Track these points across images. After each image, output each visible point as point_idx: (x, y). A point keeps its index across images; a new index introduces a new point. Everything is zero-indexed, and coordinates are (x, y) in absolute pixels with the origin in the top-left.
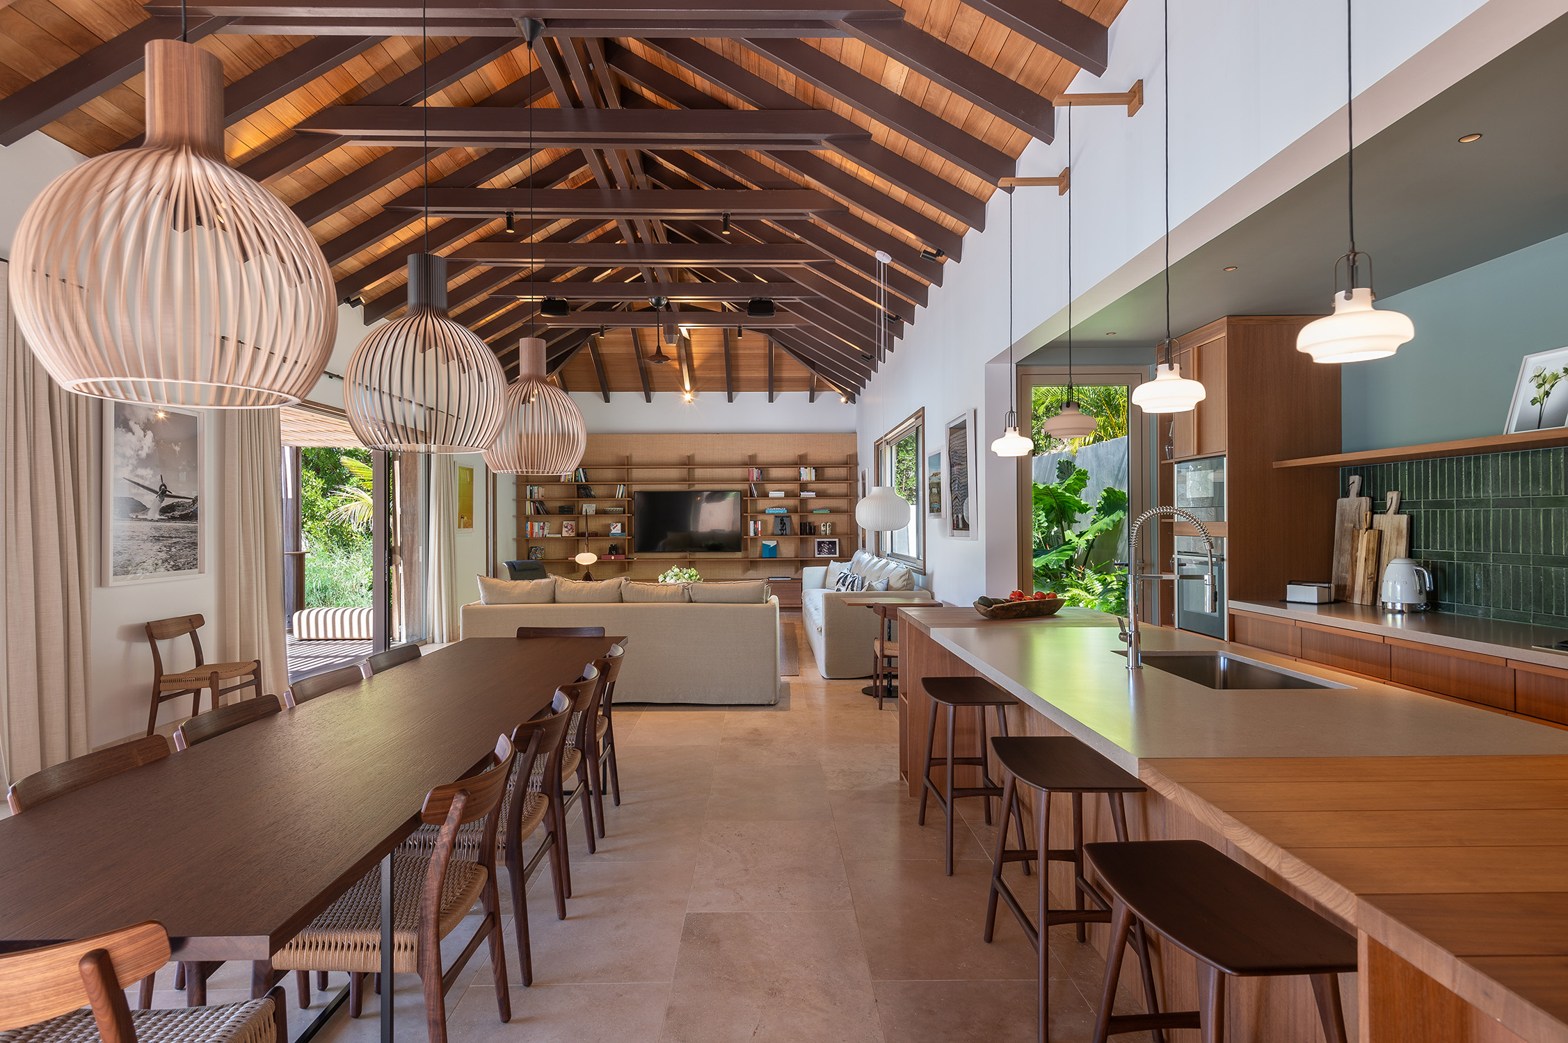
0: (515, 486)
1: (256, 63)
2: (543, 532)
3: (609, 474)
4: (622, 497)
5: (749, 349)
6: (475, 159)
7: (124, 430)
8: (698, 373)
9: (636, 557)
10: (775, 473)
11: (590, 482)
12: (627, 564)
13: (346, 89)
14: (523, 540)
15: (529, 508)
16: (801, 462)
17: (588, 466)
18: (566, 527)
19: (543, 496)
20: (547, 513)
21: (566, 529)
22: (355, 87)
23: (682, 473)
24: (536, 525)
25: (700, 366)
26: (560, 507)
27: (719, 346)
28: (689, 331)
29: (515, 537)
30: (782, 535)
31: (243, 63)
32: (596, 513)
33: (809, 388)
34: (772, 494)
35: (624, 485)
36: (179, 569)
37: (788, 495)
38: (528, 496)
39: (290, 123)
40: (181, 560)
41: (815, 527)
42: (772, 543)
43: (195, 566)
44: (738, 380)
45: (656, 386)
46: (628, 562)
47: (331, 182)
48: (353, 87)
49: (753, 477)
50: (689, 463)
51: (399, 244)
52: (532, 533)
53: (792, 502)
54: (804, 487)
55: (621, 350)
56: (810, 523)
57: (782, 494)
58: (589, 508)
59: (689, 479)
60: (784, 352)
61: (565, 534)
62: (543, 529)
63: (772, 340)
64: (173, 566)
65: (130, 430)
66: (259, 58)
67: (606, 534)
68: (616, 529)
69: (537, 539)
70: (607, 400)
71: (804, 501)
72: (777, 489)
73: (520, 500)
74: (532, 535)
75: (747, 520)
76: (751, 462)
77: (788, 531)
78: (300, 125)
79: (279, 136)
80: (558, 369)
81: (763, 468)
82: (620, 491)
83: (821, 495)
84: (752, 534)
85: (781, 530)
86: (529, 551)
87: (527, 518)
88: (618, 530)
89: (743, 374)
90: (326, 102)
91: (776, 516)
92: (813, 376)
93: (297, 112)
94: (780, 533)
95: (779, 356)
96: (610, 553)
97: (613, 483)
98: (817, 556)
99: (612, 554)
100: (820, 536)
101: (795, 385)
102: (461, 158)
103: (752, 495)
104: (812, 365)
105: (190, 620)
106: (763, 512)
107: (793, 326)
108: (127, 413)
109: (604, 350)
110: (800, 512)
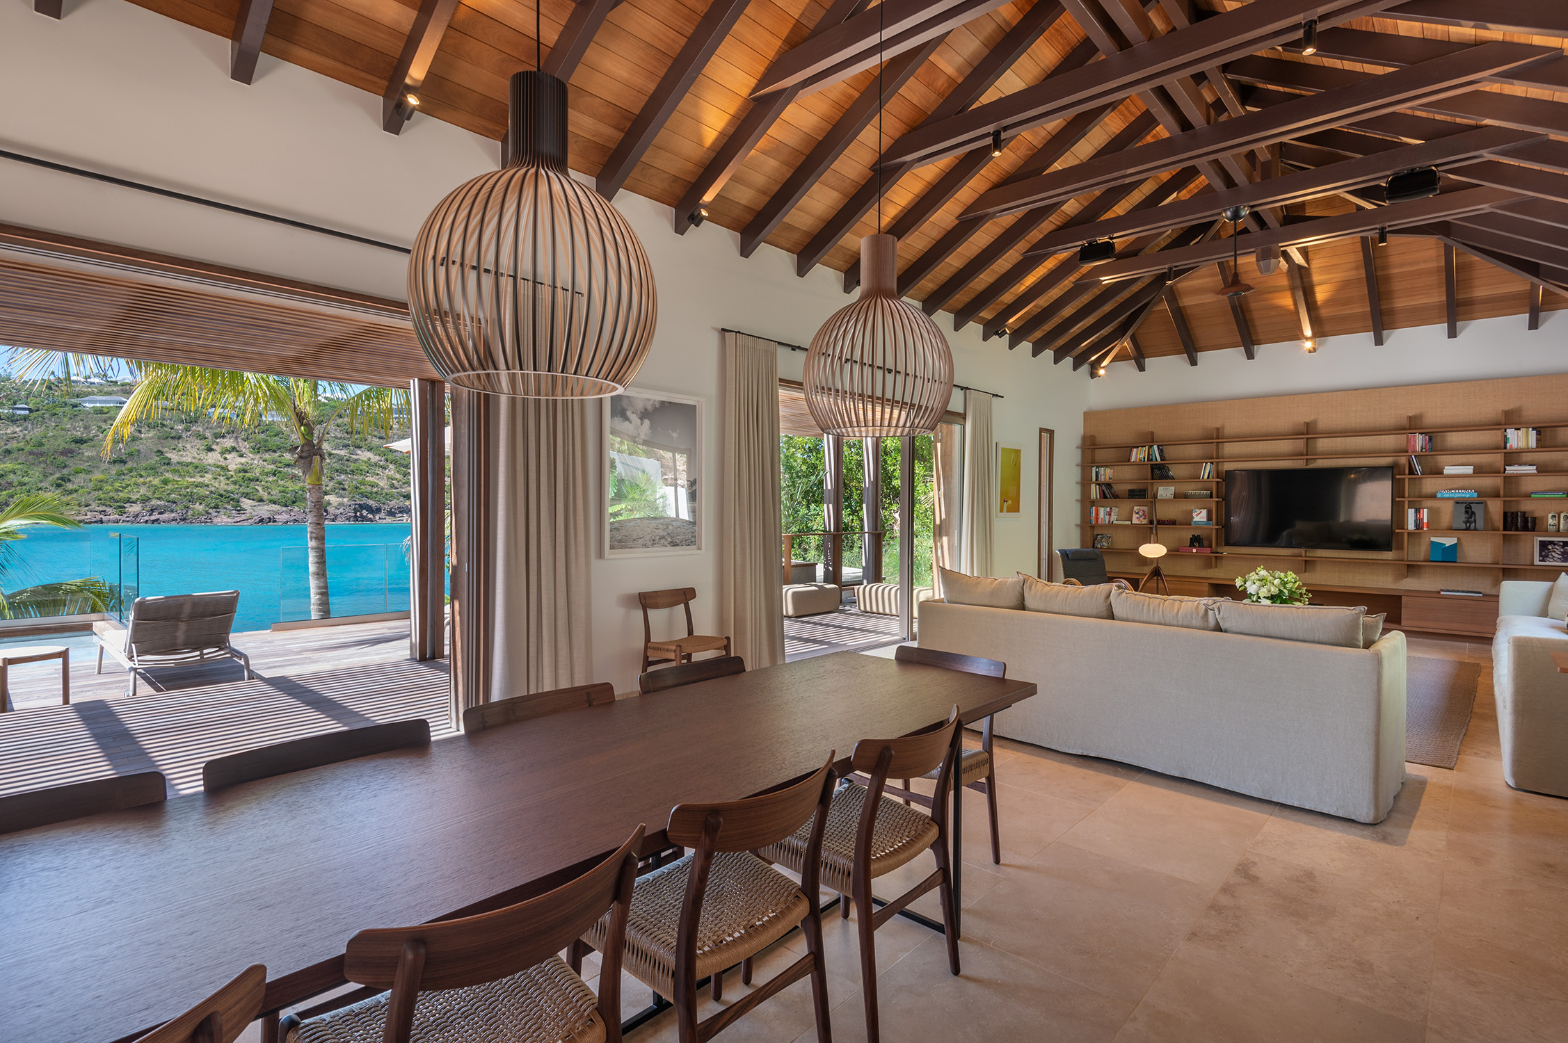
0: (1079, 468)
1: (686, 28)
2: (1110, 518)
3: (1193, 451)
4: (1208, 478)
5: (1410, 264)
6: (960, 81)
7: (621, 419)
8: (1324, 312)
9: (1226, 551)
10: (1455, 439)
11: (1168, 460)
12: (1213, 559)
13: (785, 32)
14: (1088, 527)
15: (1094, 492)
16: (1511, 419)
17: (1166, 441)
18: (1137, 513)
19: (1110, 479)
20: (1116, 497)
21: (1138, 516)
22: (794, 25)
23: (1299, 444)
24: (1102, 510)
25: (1329, 302)
26: (1130, 491)
27: (1357, 268)
28: (1304, 252)
29: (1079, 522)
30: (1468, 529)
31: (675, 32)
32: (1174, 498)
33: (1528, 309)
34: (1448, 470)
35: (1212, 463)
36: (677, 545)
37: (1479, 471)
38: (1094, 479)
39: (745, 92)
40: (679, 537)
41: (1534, 519)
42: (1449, 541)
43: (693, 543)
44: (1391, 312)
45: (1260, 338)
46: (1216, 557)
47: (808, 152)
48: (792, 26)
49: (1415, 446)
50: (1308, 432)
51: (901, 211)
52: (1097, 519)
53: (1488, 482)
54: (1512, 457)
55: (1209, 298)
56: (1524, 513)
57: (1469, 470)
58: (1165, 491)
59: (1308, 453)
60: (1476, 258)
61: (1135, 521)
62: (1110, 515)
63: (1449, 241)
64: (671, 542)
65: (627, 419)
66: (687, 20)
67: (1188, 522)
68: (1200, 516)
69: (1103, 526)
70: (1193, 362)
71: (1511, 480)
72: (1460, 462)
73: (1085, 483)
74: (1097, 522)
75: (1404, 507)
76: (1413, 425)
77: (1480, 524)
78: (755, 90)
79: (740, 110)
80: (1129, 333)
81: (1433, 435)
82: (1207, 470)
83: (1543, 470)
84: (1411, 526)
85: (1466, 523)
86: (1095, 539)
87: (1093, 503)
88: (1203, 518)
89: (1401, 303)
90: (771, 54)
91: (1458, 502)
92: (1534, 288)
93: (746, 75)
94: (1464, 526)
95: (1465, 268)
96: (1192, 545)
97: (1197, 462)
98: (1537, 562)
99: (1194, 546)
100: (1545, 531)
101: (1499, 306)
102: (942, 85)
103: (1412, 471)
104: (1533, 269)
105: (684, 592)
106: (1433, 496)
107: (1486, 208)
108: (625, 403)
109: (1186, 302)
110: (1504, 497)
